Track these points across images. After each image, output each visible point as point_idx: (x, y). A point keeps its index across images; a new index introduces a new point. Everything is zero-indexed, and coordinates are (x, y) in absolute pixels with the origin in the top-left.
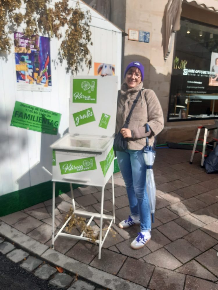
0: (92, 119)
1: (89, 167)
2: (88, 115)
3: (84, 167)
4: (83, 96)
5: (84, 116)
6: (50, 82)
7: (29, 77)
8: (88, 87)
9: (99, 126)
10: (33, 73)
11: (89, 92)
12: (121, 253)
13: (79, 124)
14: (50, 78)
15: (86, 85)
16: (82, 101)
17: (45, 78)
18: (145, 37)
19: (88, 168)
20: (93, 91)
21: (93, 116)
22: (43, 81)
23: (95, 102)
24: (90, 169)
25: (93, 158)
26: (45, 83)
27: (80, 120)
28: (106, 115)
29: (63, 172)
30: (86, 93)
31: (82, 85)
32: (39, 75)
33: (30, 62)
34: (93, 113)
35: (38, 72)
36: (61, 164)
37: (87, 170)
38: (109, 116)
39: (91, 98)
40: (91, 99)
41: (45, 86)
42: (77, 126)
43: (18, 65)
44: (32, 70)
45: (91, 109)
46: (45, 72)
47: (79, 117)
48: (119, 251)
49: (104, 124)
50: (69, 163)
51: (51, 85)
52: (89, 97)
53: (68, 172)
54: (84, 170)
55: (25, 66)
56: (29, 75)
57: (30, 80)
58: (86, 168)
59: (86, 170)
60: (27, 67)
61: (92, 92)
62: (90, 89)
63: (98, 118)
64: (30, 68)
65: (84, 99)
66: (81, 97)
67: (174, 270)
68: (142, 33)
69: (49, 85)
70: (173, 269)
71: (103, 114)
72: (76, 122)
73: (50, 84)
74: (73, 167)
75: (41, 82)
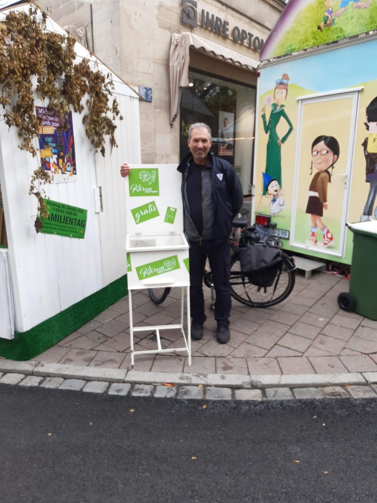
0: (156, 214)
1: (171, 267)
2: (151, 210)
3: (165, 268)
4: (142, 189)
5: (146, 211)
6: (75, 169)
7: (54, 165)
8: (148, 177)
9: (165, 221)
10: (58, 159)
11: (150, 183)
12: (207, 356)
13: (140, 222)
14: (74, 165)
15: (146, 176)
16: (142, 194)
17: (70, 165)
18: (147, 95)
19: (171, 269)
20: (154, 181)
21: (157, 210)
22: (68, 169)
23: (157, 194)
24: (172, 270)
25: (176, 257)
26: (70, 171)
27: (141, 216)
28: (171, 209)
29: (141, 277)
30: (145, 185)
31: (140, 175)
32: (64, 161)
33: (54, 145)
34: (156, 207)
35: (63, 158)
36: (138, 269)
37: (170, 270)
38: (176, 210)
39: (153, 189)
40: (153, 192)
41: (70, 175)
42: (137, 223)
43: (42, 150)
44: (56, 156)
45: (153, 203)
46: (69, 157)
47: (140, 213)
48: (203, 354)
49: (170, 219)
50: (147, 266)
51: (76, 174)
52: (151, 189)
53: (147, 276)
54: (166, 272)
55: (50, 152)
56: (54, 163)
57: (56, 169)
58: (168, 269)
59: (168, 271)
60: (52, 152)
61: (153, 183)
62: (150, 180)
63: (163, 212)
64: (54, 154)
65: (145, 191)
66: (140, 189)
67: (264, 357)
68: (143, 89)
69: (74, 174)
70: (262, 356)
71: (169, 208)
72: (135, 219)
73: (75, 172)
74: (153, 270)
75: (67, 171)
